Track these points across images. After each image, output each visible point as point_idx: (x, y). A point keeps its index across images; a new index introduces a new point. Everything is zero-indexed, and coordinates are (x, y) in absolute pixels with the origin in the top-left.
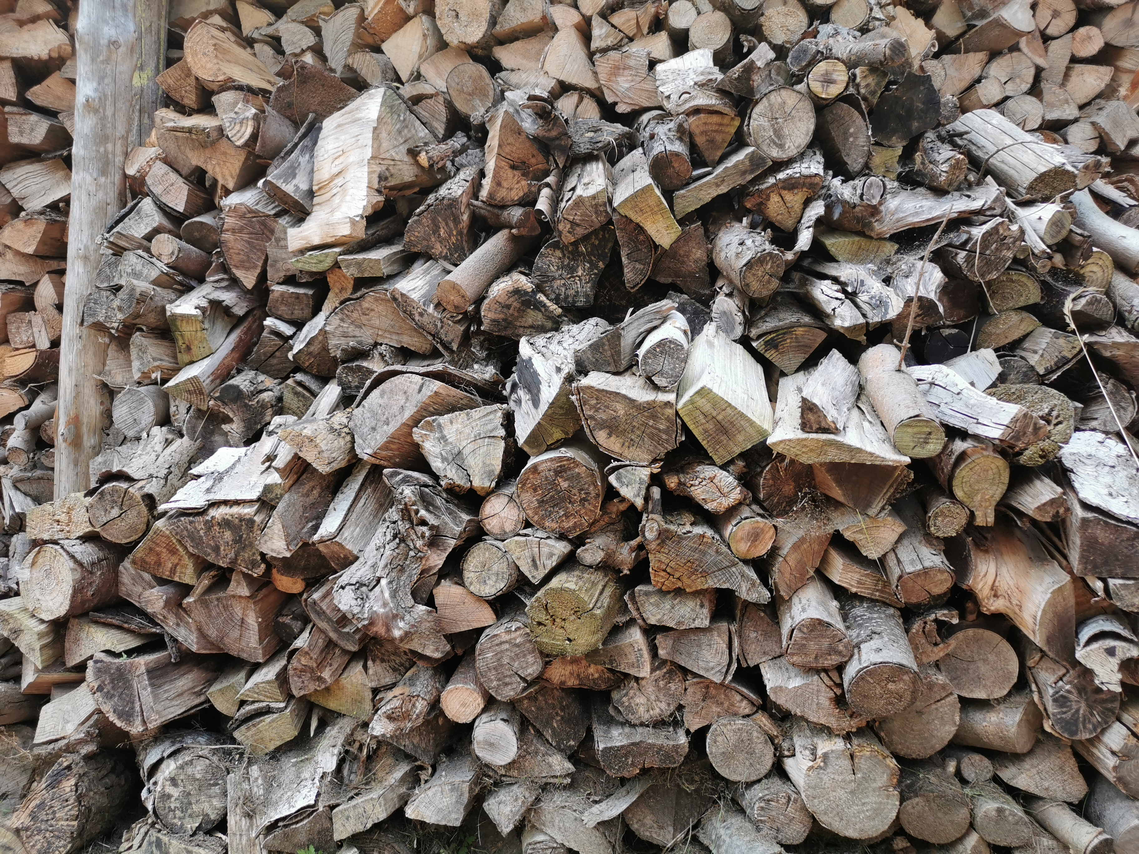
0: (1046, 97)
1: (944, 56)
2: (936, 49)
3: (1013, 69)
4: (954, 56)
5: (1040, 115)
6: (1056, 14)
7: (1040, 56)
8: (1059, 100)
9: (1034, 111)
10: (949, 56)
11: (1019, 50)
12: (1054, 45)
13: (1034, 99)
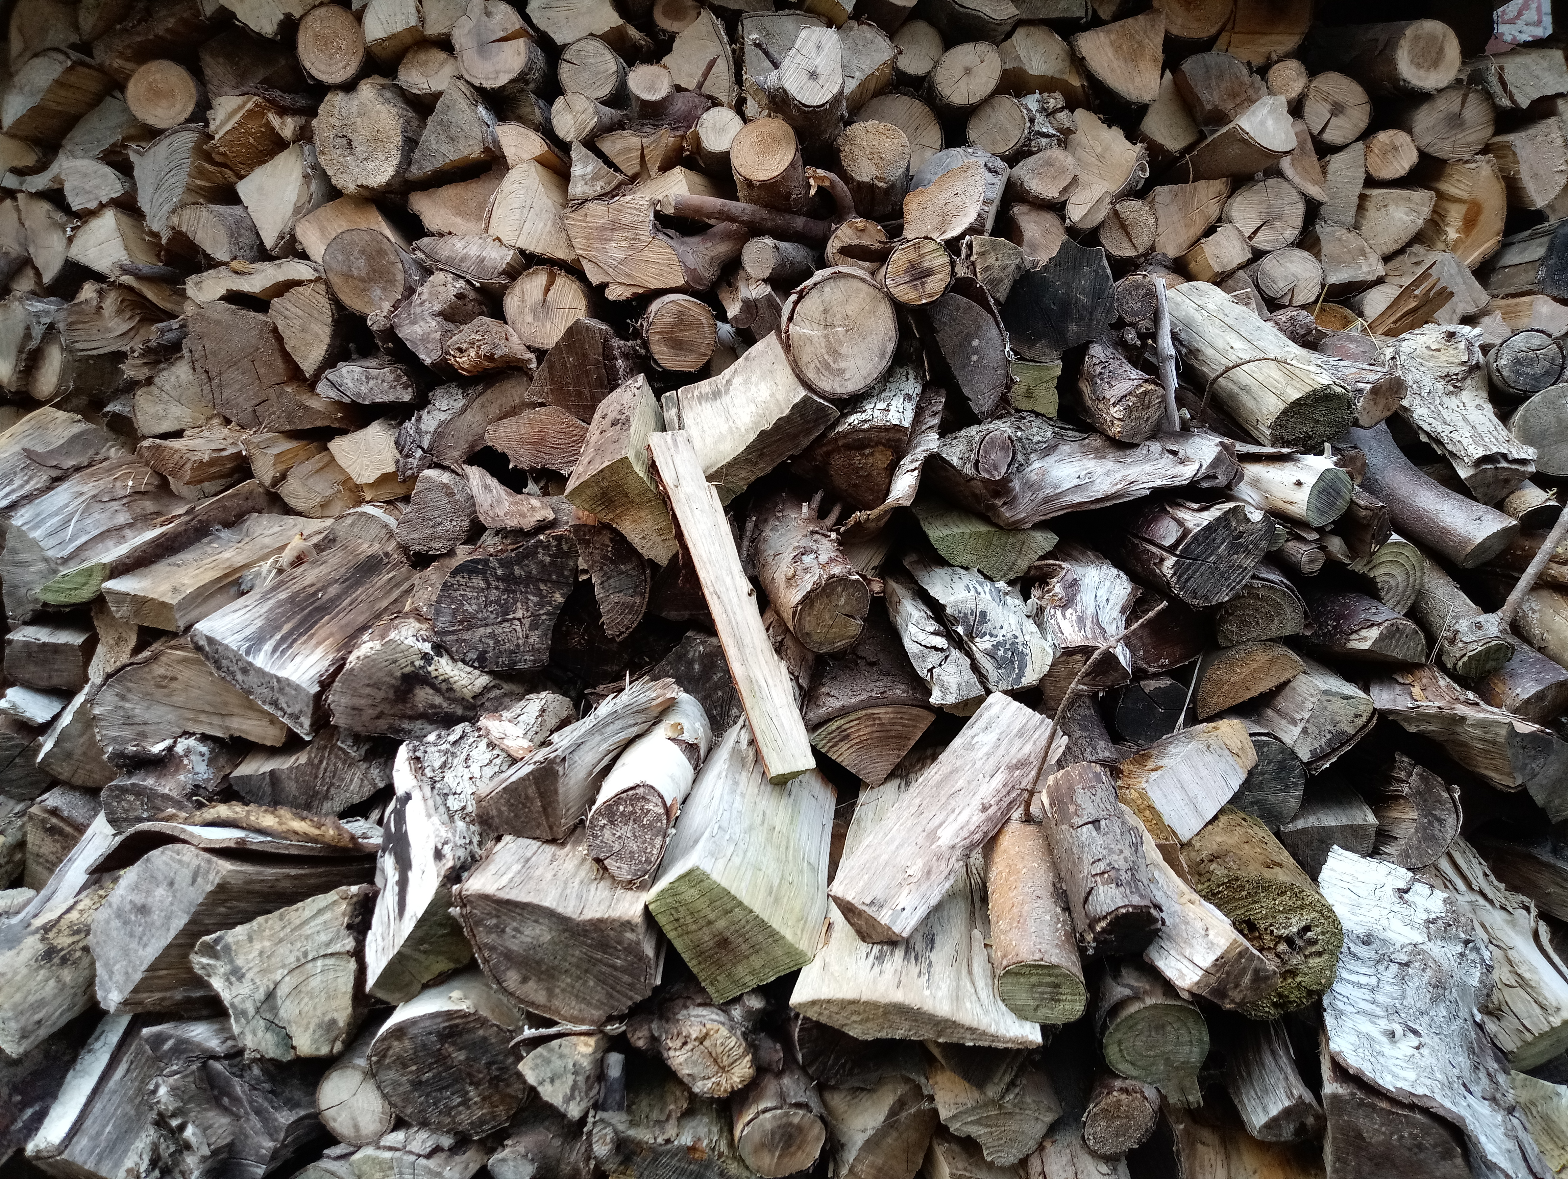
0: (1327, 247)
1: (1158, 189)
2: (1147, 174)
3: (1269, 207)
4: (1175, 187)
5: (1318, 280)
6: (1337, 109)
7: (1315, 183)
8: (1349, 251)
9: (1307, 275)
10: (1166, 188)
11: (1280, 174)
12: (1337, 161)
13: (1306, 254)
